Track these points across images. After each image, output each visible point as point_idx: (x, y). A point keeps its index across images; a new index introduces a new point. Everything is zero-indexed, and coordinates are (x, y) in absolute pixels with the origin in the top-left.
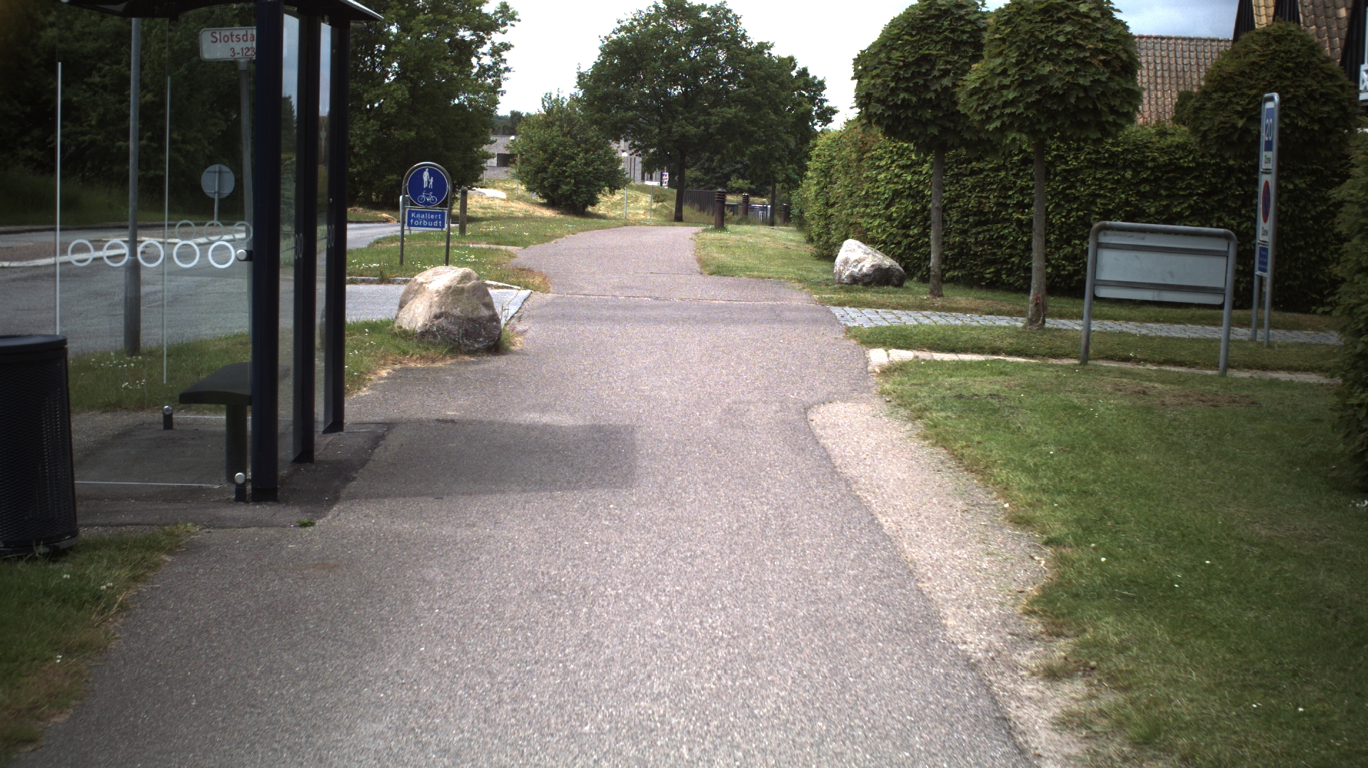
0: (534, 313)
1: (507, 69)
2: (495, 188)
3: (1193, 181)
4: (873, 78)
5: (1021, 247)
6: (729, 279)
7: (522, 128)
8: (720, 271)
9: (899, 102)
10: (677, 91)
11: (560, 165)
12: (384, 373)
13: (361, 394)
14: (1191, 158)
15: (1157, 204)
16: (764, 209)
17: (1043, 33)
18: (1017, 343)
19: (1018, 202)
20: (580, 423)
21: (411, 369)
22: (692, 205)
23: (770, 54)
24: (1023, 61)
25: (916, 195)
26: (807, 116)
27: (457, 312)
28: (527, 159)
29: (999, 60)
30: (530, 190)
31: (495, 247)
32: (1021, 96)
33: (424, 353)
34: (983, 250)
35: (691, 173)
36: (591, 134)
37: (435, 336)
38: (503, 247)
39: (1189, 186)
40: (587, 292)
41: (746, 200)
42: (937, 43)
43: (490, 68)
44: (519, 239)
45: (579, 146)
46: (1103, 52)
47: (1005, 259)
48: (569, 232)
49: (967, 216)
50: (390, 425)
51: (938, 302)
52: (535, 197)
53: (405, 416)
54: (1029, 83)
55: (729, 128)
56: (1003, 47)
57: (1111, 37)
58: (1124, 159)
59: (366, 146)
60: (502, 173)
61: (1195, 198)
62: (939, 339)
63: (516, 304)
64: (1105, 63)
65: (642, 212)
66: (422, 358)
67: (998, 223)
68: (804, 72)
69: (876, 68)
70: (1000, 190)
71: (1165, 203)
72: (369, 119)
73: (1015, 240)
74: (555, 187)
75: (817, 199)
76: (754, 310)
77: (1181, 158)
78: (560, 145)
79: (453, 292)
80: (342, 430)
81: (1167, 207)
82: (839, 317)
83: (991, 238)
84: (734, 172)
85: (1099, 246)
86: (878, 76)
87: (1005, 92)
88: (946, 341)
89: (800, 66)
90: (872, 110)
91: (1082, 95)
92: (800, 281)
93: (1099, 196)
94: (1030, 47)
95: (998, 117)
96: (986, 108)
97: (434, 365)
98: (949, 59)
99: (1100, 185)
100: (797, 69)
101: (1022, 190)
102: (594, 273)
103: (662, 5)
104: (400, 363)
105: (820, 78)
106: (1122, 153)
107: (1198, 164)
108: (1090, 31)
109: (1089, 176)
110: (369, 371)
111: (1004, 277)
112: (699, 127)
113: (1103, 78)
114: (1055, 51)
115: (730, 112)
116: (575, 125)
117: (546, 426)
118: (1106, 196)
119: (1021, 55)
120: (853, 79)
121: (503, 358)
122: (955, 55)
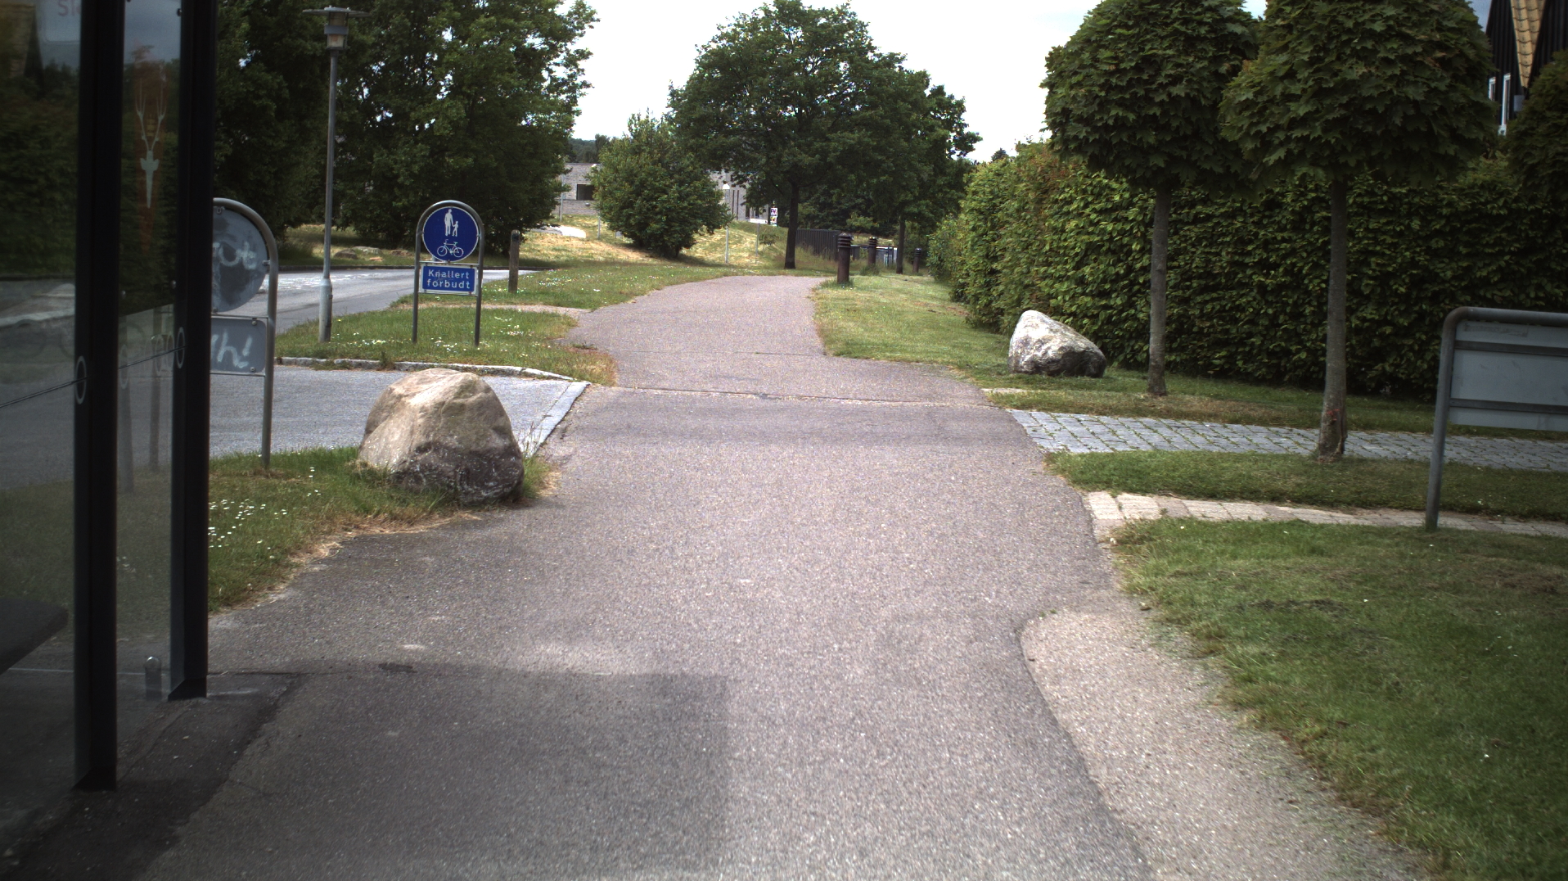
0: (585, 422)
1: (585, 85)
2: (573, 225)
3: (1504, 235)
4: (1072, 87)
5: (1264, 322)
6: (862, 364)
7: (604, 155)
8: (850, 350)
9: (1111, 122)
10: (790, 112)
11: (649, 199)
12: (324, 551)
13: (273, 598)
14: (1501, 202)
15: (1454, 265)
16: (890, 252)
17: (1350, 17)
18: (1308, 484)
19: (1261, 260)
20: (633, 669)
21: (373, 540)
22: (805, 248)
23: (901, 68)
24: (1320, 60)
25: (1119, 251)
26: (940, 145)
27: (453, 441)
28: (611, 193)
29: (1283, 58)
30: (612, 228)
31: (550, 309)
32: (1317, 111)
33: (397, 510)
34: (1212, 326)
35: (804, 209)
36: (686, 162)
37: (418, 480)
38: (561, 310)
39: (1498, 242)
40: (666, 385)
41: (874, 243)
42: (1163, 38)
43: (564, 82)
44: (584, 298)
45: (672, 177)
46: (1440, 46)
47: (1242, 339)
48: (653, 287)
49: (1190, 279)
50: (294, 679)
51: (1161, 403)
52: (619, 236)
53: (329, 656)
54: (1329, 92)
55: (852, 157)
56: (1289, 38)
57: (1451, 24)
58: (1409, 203)
59: (412, 175)
60: (582, 207)
61: (1507, 258)
62: (1191, 478)
63: (560, 407)
64: (1444, 63)
65: (746, 255)
66: (394, 518)
67: (1232, 289)
68: (939, 91)
69: (1075, 73)
70: (1235, 244)
71: (1465, 264)
72: (416, 142)
73: (1257, 313)
74: (642, 226)
75: (973, 250)
76: (905, 417)
77: (1487, 202)
78: (649, 174)
79: (448, 411)
80: (202, 692)
81: (1468, 269)
82: (1029, 431)
83: (1223, 309)
84: (854, 207)
85: (1458, 345)
86: (1079, 84)
87: (1293, 106)
88: (1202, 480)
89: (934, 83)
90: (1071, 133)
91: (1412, 112)
92: (960, 368)
93: (1374, 253)
94: (1330, 38)
95: (1281, 144)
96: (1264, 129)
97: (411, 531)
98: (1180, 61)
99: (1375, 239)
100: (930, 88)
101: (1266, 245)
102: (678, 353)
103: (773, 9)
104: (357, 527)
105: (958, 98)
106: (1406, 195)
107: (1510, 210)
108: (1420, 15)
109: (1359, 226)
110: (299, 547)
111: (1240, 363)
112: (813, 156)
113: (1442, 87)
114: (1369, 45)
115: (852, 137)
116: (667, 152)
117: (572, 676)
118: (1383, 254)
119: (1317, 49)
120: (1042, 86)
121: (525, 513)
122: (1188, 55)
